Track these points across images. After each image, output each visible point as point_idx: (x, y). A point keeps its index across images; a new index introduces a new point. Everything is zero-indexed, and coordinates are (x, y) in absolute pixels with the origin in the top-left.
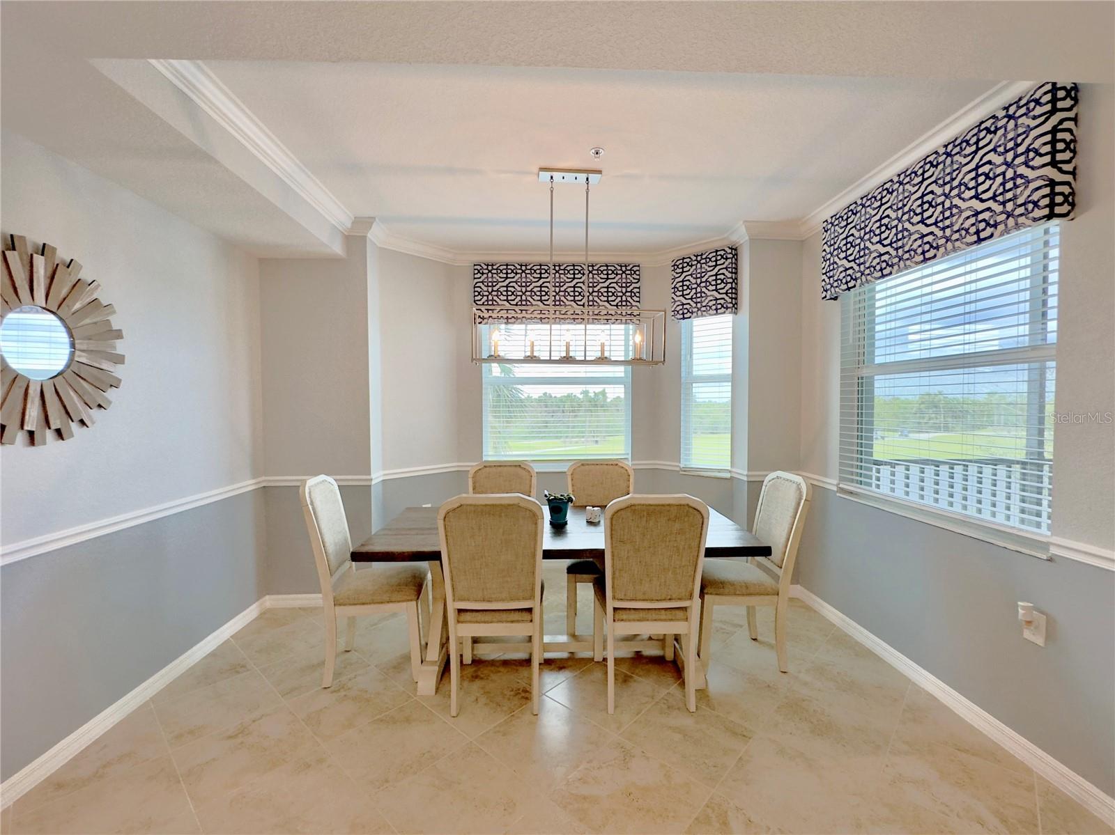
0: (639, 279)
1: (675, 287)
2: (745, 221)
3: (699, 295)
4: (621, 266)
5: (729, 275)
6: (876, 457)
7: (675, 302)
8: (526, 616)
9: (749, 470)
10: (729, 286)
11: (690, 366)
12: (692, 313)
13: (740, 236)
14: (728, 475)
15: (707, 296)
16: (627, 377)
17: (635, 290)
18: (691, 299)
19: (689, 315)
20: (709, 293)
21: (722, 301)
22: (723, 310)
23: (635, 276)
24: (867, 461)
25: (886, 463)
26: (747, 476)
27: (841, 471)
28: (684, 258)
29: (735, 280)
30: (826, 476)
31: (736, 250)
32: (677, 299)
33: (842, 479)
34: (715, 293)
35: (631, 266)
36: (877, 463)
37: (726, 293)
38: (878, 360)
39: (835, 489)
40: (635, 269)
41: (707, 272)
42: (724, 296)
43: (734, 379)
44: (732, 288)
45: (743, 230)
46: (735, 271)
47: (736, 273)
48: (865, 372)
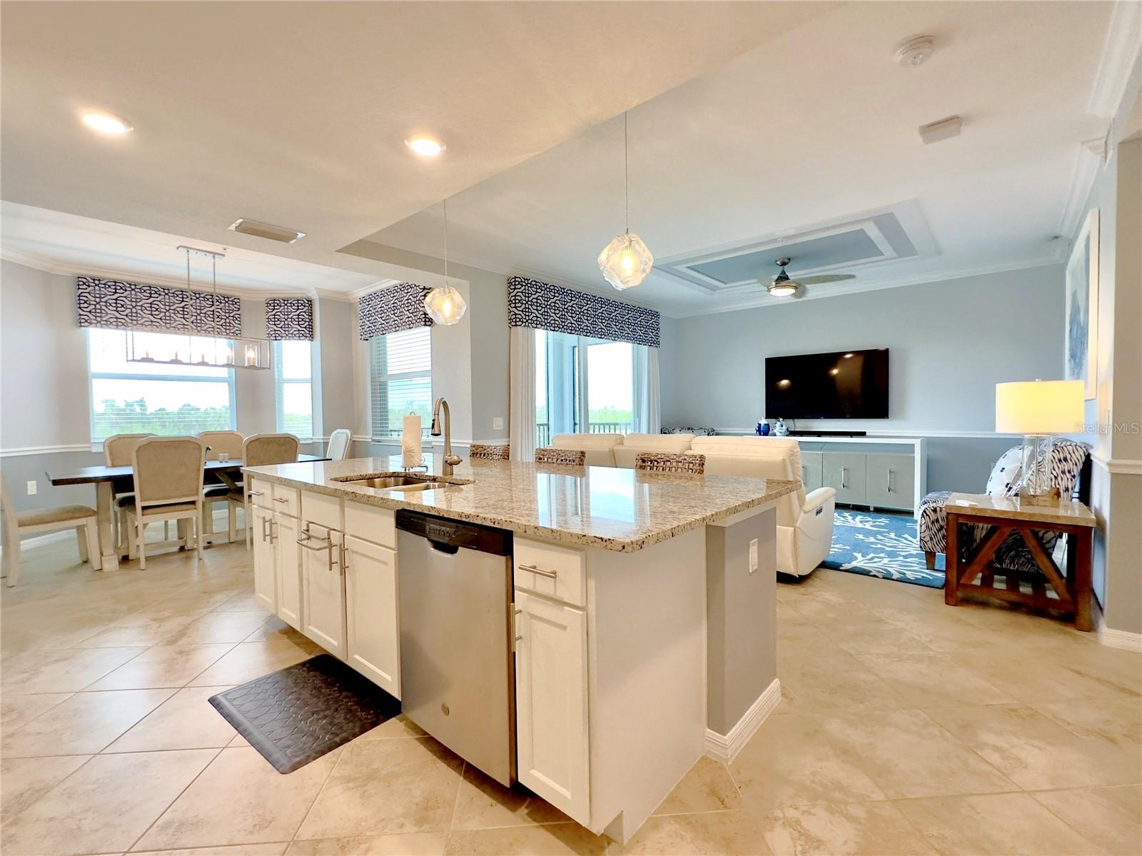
0: (239, 309)
1: (268, 318)
2: (316, 288)
3: (286, 326)
4: (224, 297)
5: (307, 317)
6: (390, 428)
7: (269, 328)
8: (192, 506)
9: (324, 435)
10: (307, 323)
11: (280, 372)
12: (282, 337)
13: (314, 295)
14: (311, 442)
15: (292, 328)
16: (229, 377)
17: (237, 316)
18: (281, 327)
19: (280, 338)
20: (294, 326)
21: (303, 332)
22: (303, 338)
23: (236, 306)
24: (387, 431)
25: (395, 431)
26: (323, 439)
27: (373, 431)
28: (274, 300)
29: (311, 320)
30: (366, 435)
31: (311, 301)
32: (270, 326)
33: (374, 435)
34: (298, 326)
35: (233, 298)
36: (391, 431)
37: (305, 328)
38: (389, 373)
39: (370, 440)
40: (236, 300)
41: (292, 312)
42: (304, 329)
43: (312, 381)
44: (309, 325)
45: (315, 292)
46: (311, 315)
47: (311, 316)
48: (382, 379)
